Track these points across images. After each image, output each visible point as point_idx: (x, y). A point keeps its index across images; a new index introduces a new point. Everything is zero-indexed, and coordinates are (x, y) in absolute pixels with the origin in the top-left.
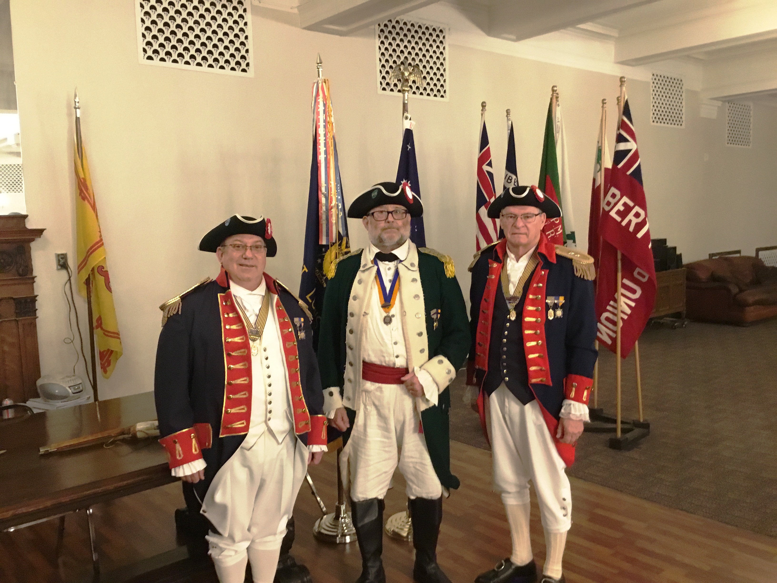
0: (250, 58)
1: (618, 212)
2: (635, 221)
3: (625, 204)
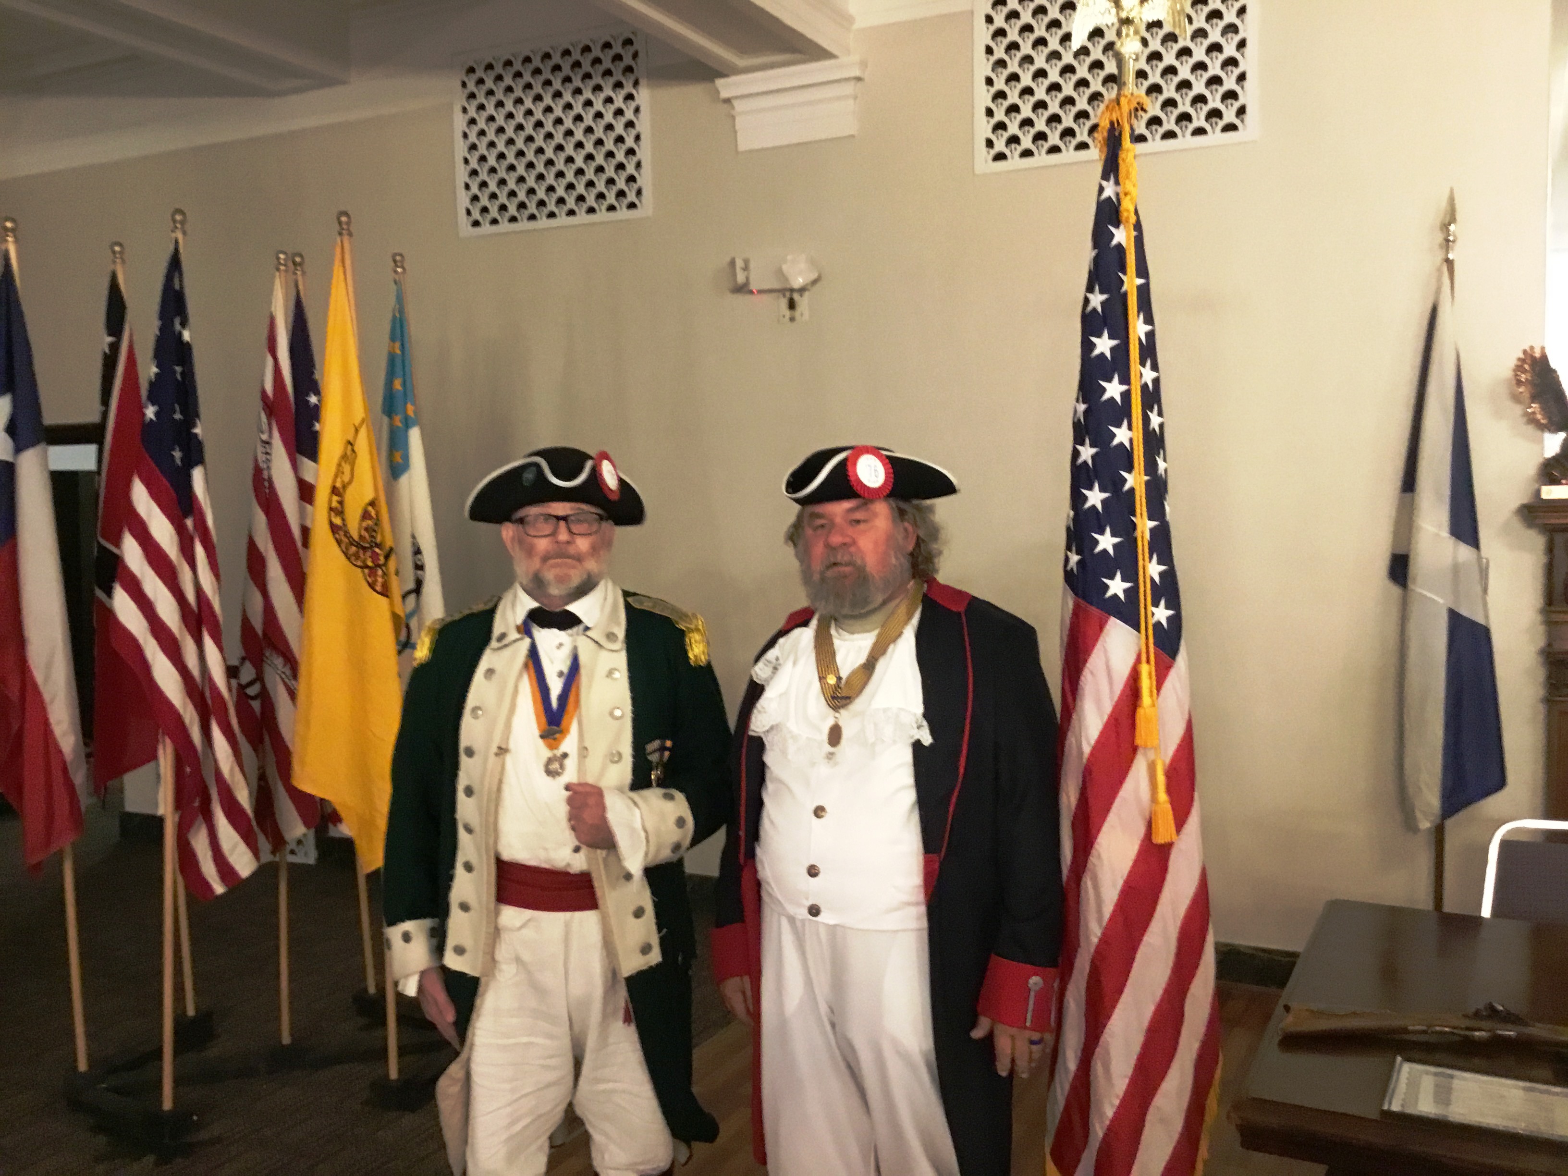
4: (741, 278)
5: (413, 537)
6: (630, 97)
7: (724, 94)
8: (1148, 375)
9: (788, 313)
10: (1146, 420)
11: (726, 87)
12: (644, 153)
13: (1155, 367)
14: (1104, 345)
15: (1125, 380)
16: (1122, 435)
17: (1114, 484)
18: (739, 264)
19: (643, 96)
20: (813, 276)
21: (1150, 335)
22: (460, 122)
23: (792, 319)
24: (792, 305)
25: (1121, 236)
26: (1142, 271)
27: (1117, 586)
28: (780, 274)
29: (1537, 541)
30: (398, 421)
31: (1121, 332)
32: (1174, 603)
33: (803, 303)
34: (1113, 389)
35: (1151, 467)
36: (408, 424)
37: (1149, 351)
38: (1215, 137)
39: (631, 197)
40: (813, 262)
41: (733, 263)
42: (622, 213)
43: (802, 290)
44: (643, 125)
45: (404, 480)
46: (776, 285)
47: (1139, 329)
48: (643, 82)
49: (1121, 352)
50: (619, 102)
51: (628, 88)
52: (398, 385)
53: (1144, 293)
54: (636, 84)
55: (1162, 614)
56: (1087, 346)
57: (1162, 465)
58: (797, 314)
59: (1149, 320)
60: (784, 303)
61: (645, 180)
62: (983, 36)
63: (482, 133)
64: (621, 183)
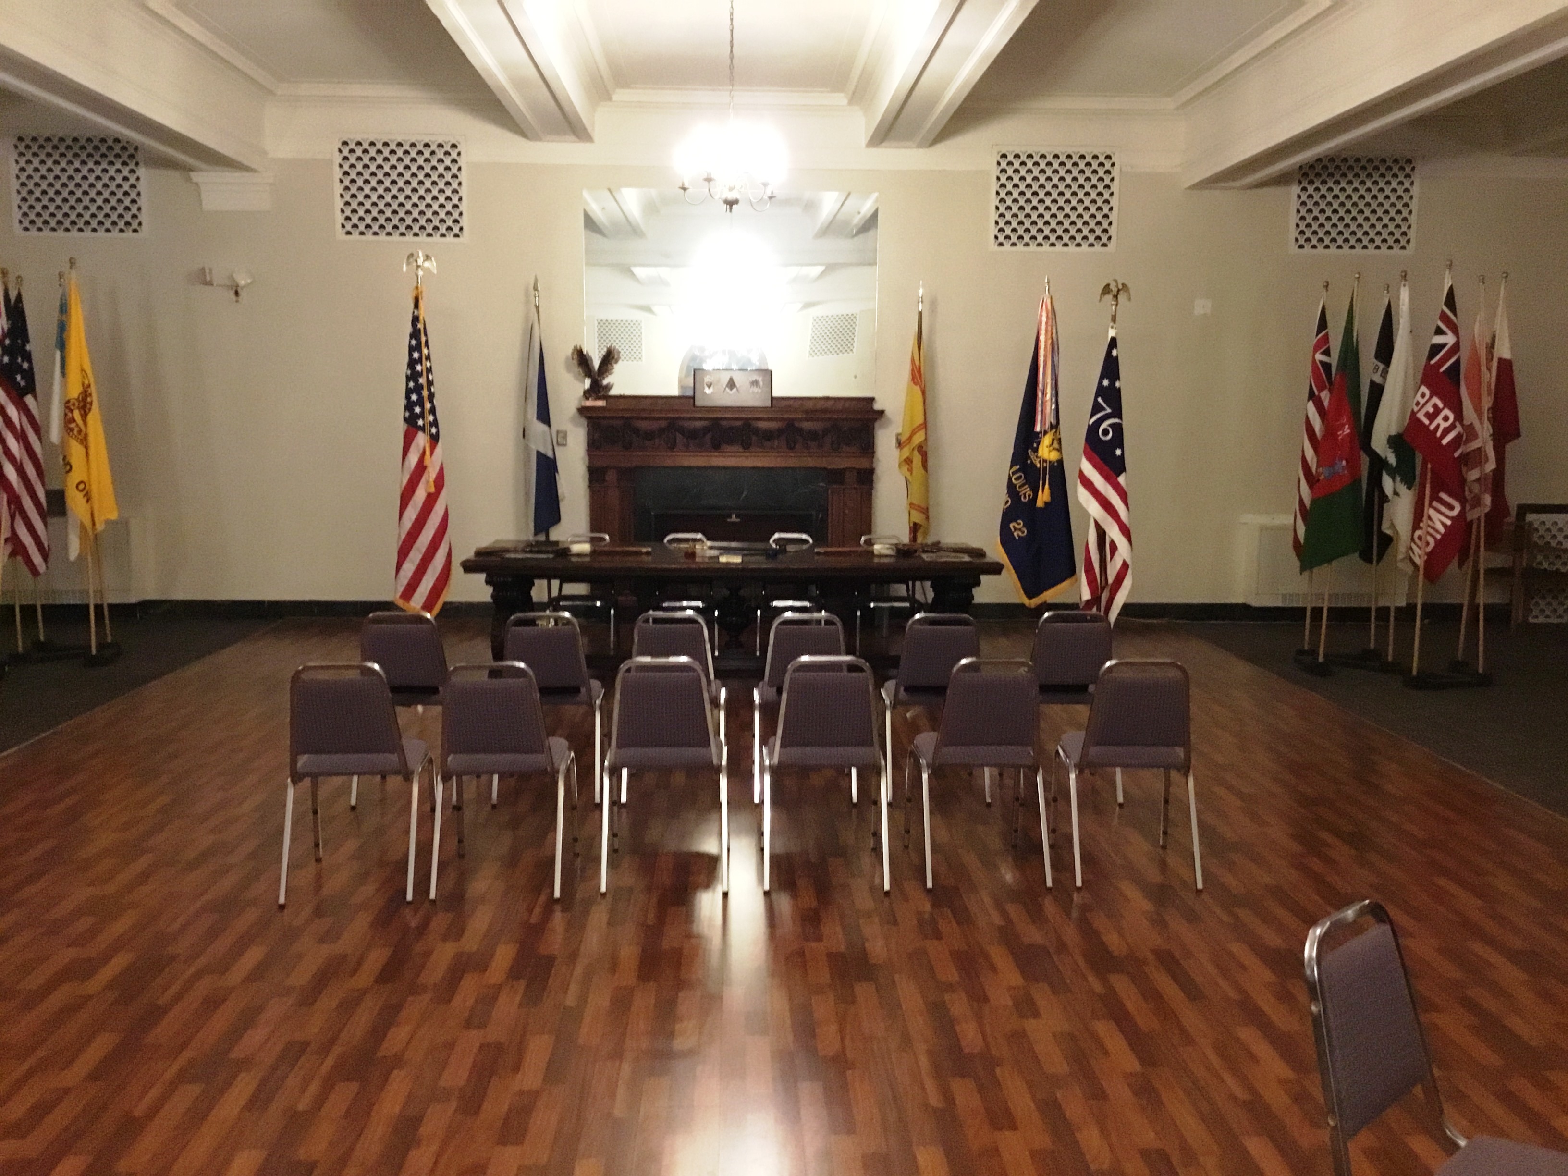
0: (1113, 231)
2: (1444, 425)
4: (207, 279)
7: (194, 180)
8: (428, 364)
9: (235, 298)
11: (195, 176)
13: (430, 362)
14: (416, 355)
16: (421, 380)
20: (249, 281)
22: (14, 169)
23: (237, 301)
24: (237, 293)
25: (420, 325)
26: (425, 335)
27: (420, 422)
28: (231, 278)
29: (585, 422)
31: (420, 352)
32: (437, 427)
33: (243, 293)
34: (418, 368)
35: (429, 390)
37: (428, 358)
38: (450, 239)
39: (135, 225)
40: (250, 274)
41: (203, 269)
42: (129, 234)
43: (242, 287)
44: (142, 186)
46: (228, 283)
47: (425, 351)
48: (141, 164)
50: (126, 173)
53: (427, 342)
55: (434, 430)
56: (410, 355)
57: (432, 390)
58: (240, 299)
59: (428, 348)
60: (232, 293)
62: (338, 174)
63: (30, 177)
64: (128, 217)
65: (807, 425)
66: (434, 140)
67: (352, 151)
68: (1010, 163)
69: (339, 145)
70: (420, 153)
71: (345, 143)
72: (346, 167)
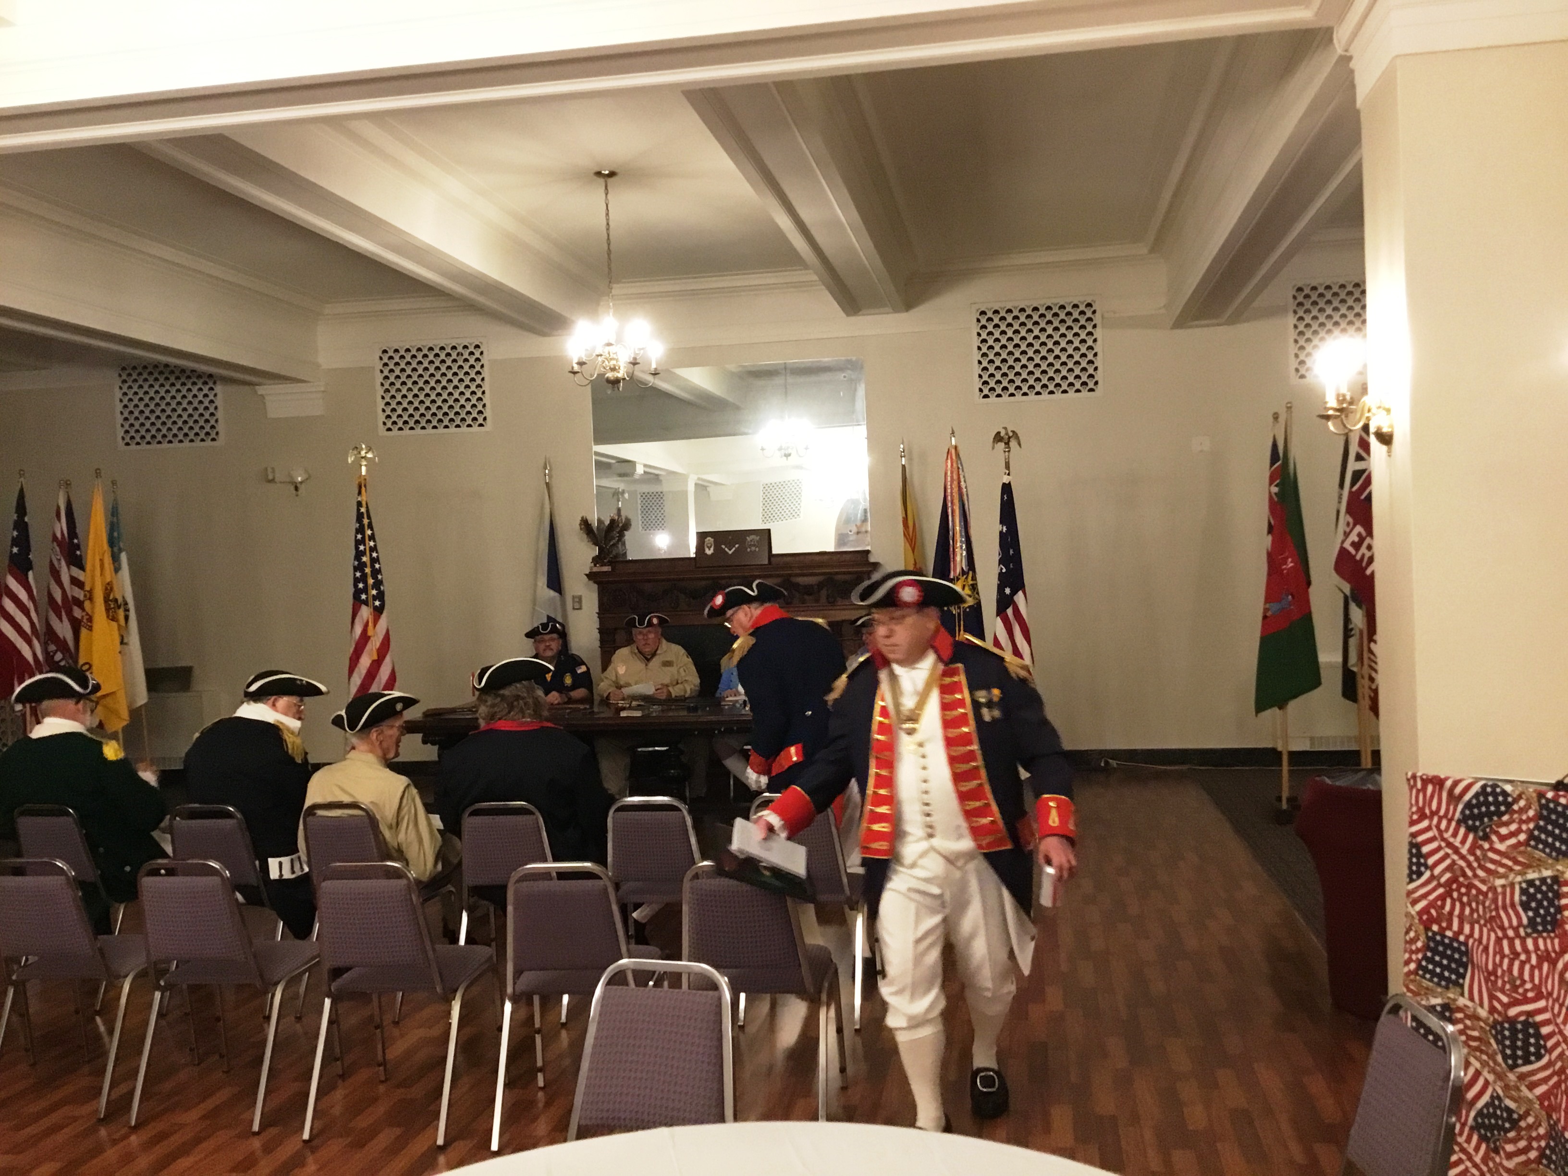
0: (1098, 376)
1: (1353, 544)
3: (1359, 535)
4: (270, 477)
5: (123, 597)
6: (211, 389)
7: (259, 393)
8: (372, 544)
9: (294, 492)
10: (371, 555)
11: (261, 390)
12: (220, 414)
13: (374, 541)
14: (360, 536)
15: (365, 545)
16: (364, 559)
17: (362, 571)
18: (269, 470)
19: (218, 389)
20: (307, 476)
21: (373, 534)
22: (118, 394)
23: (297, 495)
24: (296, 489)
25: (363, 510)
26: (369, 517)
27: (364, 597)
28: (290, 476)
29: (596, 586)
30: (116, 549)
31: (363, 533)
32: (380, 601)
33: (302, 488)
34: (362, 548)
36: (120, 550)
38: (475, 428)
39: (213, 435)
40: (306, 471)
41: (266, 469)
42: (209, 443)
43: (301, 483)
44: (219, 402)
45: (120, 573)
46: (288, 480)
47: (369, 532)
48: (218, 382)
49: (363, 538)
50: (206, 391)
51: (211, 385)
52: (116, 534)
54: (215, 383)
55: (377, 603)
58: (299, 493)
59: (372, 529)
60: (292, 488)
61: (220, 427)
62: (379, 378)
63: (130, 400)
64: (207, 429)
65: (802, 580)
66: (460, 342)
67: (391, 358)
68: (990, 320)
69: (380, 353)
70: (448, 355)
71: (385, 351)
72: (386, 373)
